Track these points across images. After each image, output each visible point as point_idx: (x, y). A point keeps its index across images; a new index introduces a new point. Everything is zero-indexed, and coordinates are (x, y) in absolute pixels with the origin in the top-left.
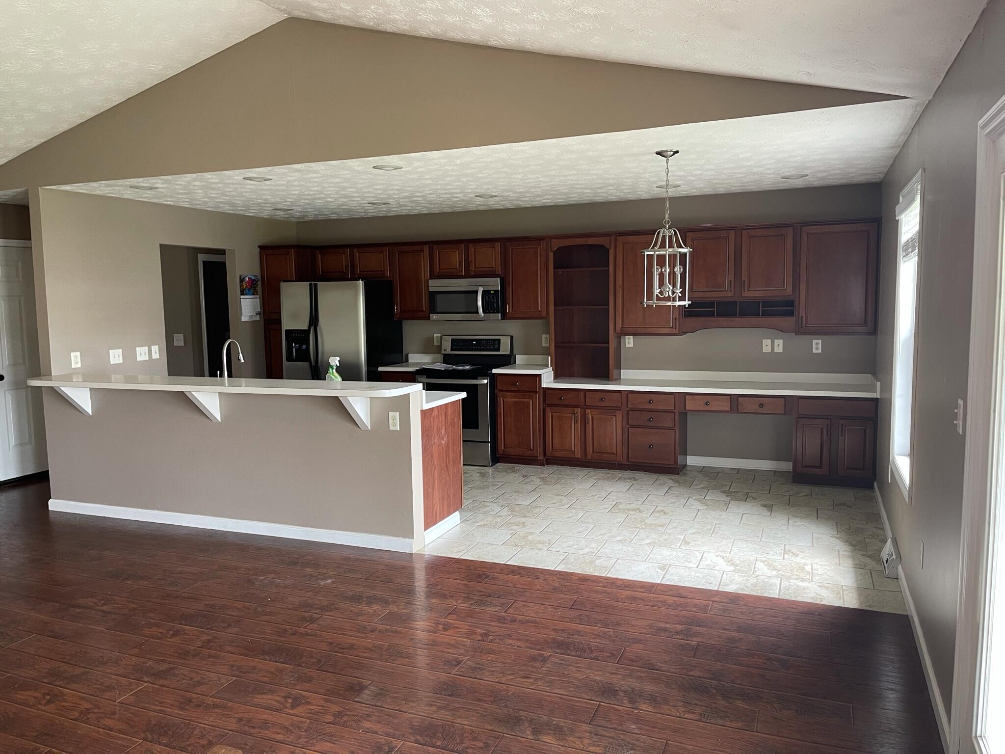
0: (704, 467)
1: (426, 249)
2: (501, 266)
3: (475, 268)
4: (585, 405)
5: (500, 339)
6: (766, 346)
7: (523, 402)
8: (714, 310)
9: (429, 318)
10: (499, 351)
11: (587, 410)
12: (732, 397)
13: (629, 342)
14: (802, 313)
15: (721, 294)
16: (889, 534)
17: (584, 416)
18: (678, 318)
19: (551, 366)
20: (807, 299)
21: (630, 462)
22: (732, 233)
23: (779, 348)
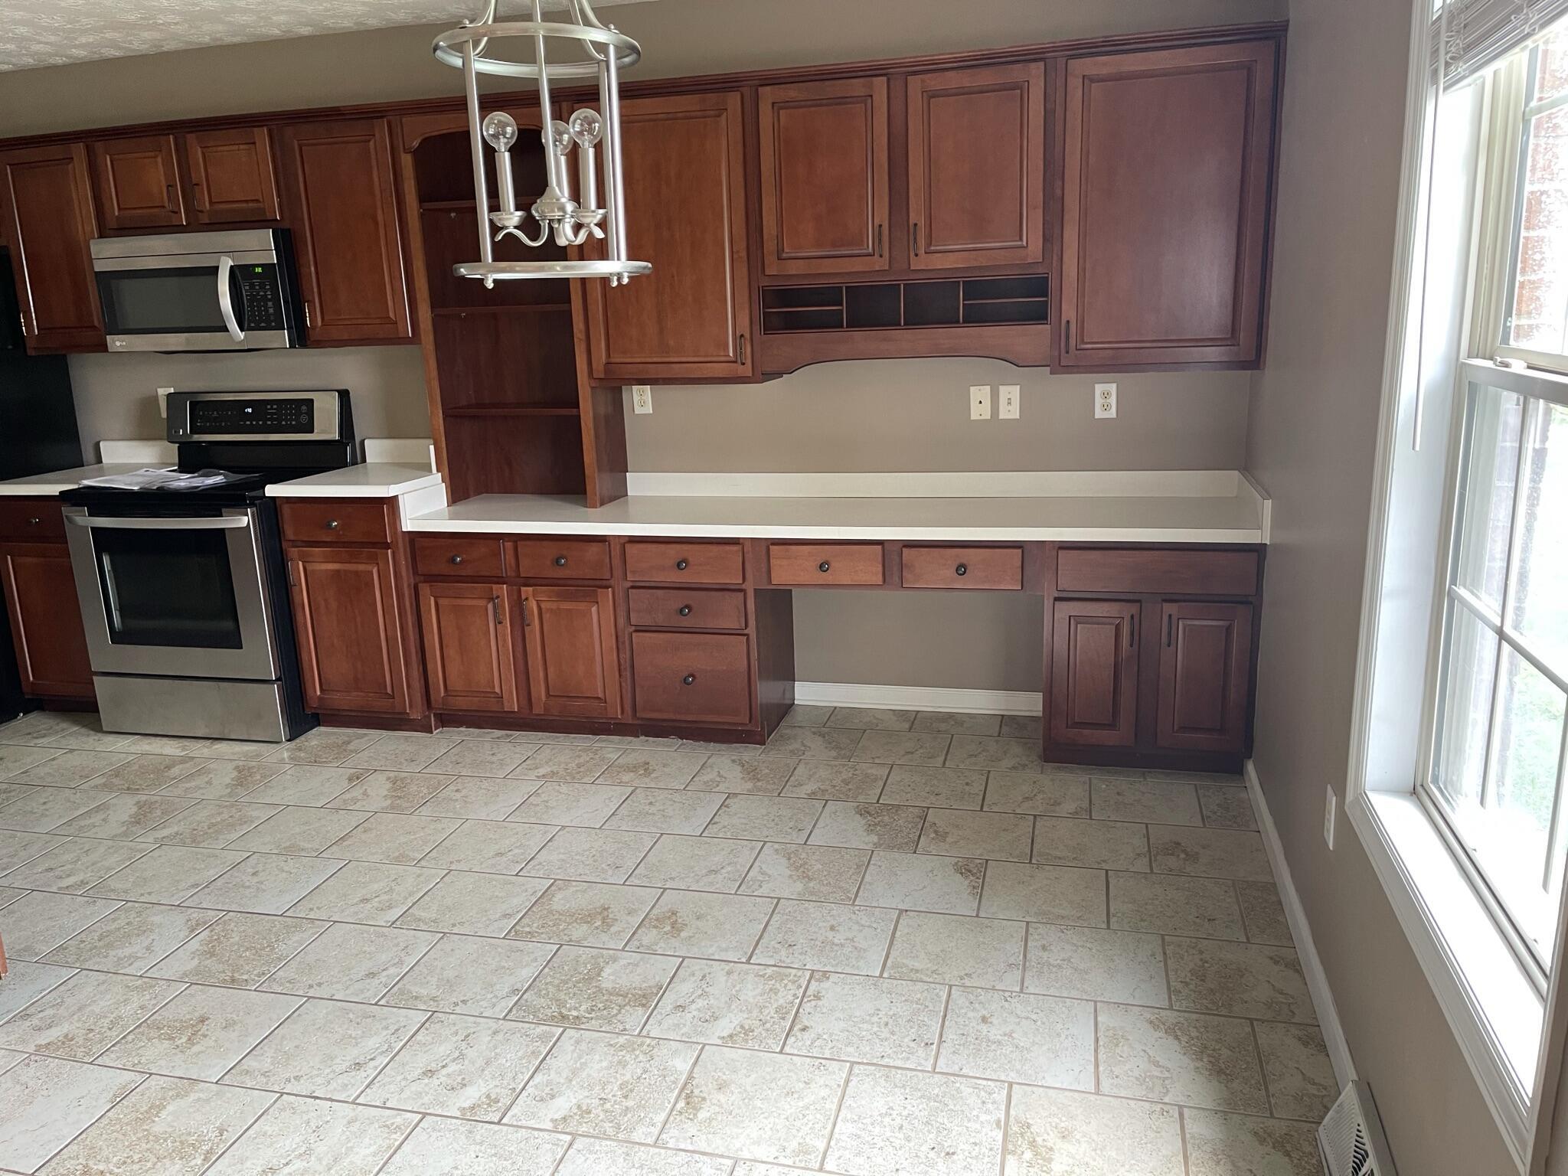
0: (835, 708)
1: (79, 150)
2: (279, 196)
3: (211, 202)
4: (519, 576)
5: (312, 401)
6: (979, 403)
7: (356, 573)
8: (842, 310)
9: (103, 347)
10: (312, 431)
11: (523, 589)
12: (886, 544)
13: (641, 400)
14: (1069, 312)
15: (858, 266)
16: (1347, 1071)
17: (518, 605)
18: (747, 335)
19: (438, 471)
20: (1081, 270)
21: (638, 719)
22: (880, 82)
23: (1010, 408)
